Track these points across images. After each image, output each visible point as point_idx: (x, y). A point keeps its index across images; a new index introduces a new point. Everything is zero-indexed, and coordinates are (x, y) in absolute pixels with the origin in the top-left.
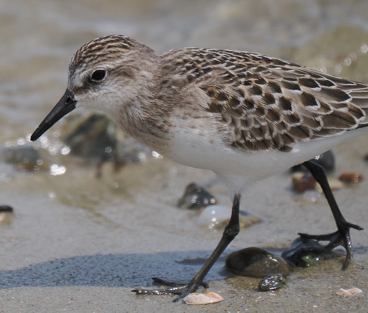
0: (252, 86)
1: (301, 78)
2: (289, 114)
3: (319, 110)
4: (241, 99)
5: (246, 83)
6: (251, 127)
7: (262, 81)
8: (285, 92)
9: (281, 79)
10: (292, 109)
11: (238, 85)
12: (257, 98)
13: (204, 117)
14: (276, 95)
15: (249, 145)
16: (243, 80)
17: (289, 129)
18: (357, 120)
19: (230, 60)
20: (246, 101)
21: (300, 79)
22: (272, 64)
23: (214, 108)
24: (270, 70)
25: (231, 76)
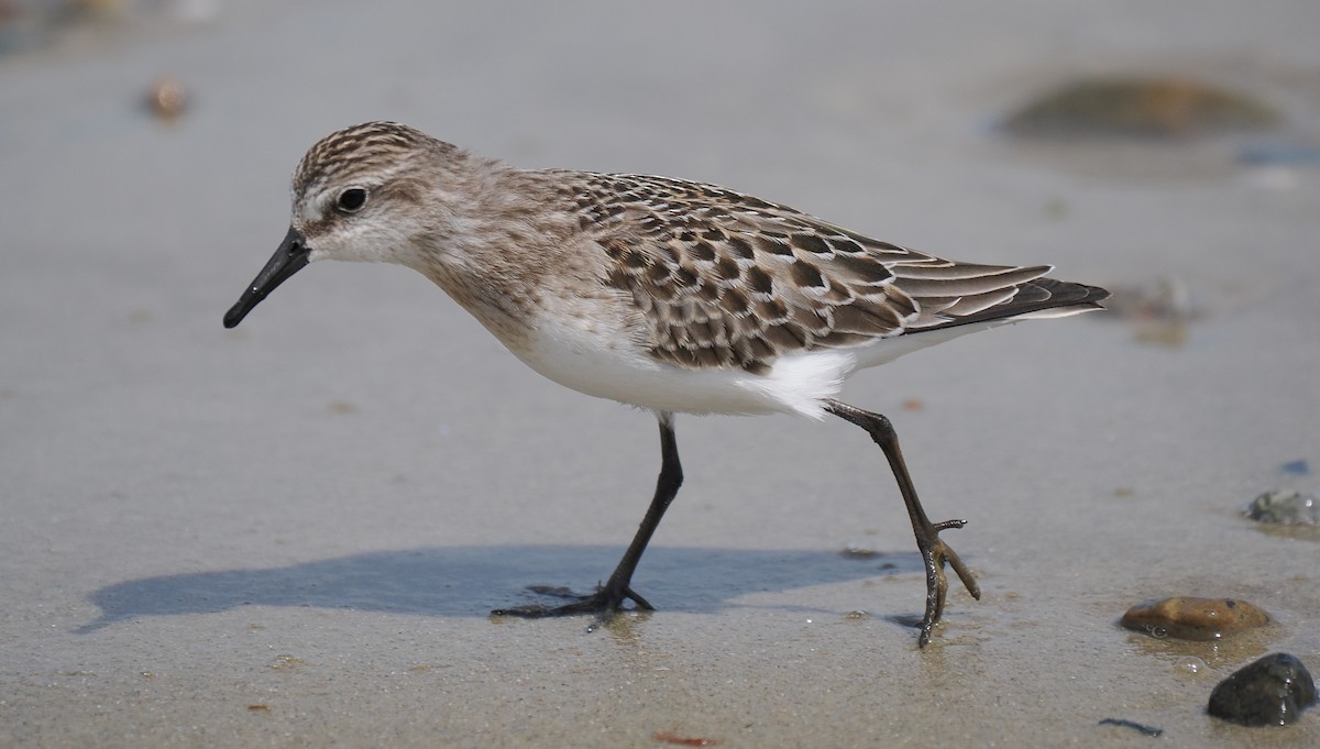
0: (696, 243)
1: (795, 233)
2: (767, 300)
3: (826, 295)
4: (673, 266)
5: (685, 237)
6: (688, 321)
7: (717, 235)
8: (762, 259)
9: (755, 234)
10: (773, 291)
11: (670, 239)
12: (704, 267)
13: (600, 297)
14: (742, 263)
15: (684, 355)
16: (679, 230)
17: (764, 328)
18: (902, 320)
19: (660, 195)
20: (682, 271)
21: (793, 236)
22: (741, 204)
23: (620, 280)
24: (735, 214)
25: (658, 222)
